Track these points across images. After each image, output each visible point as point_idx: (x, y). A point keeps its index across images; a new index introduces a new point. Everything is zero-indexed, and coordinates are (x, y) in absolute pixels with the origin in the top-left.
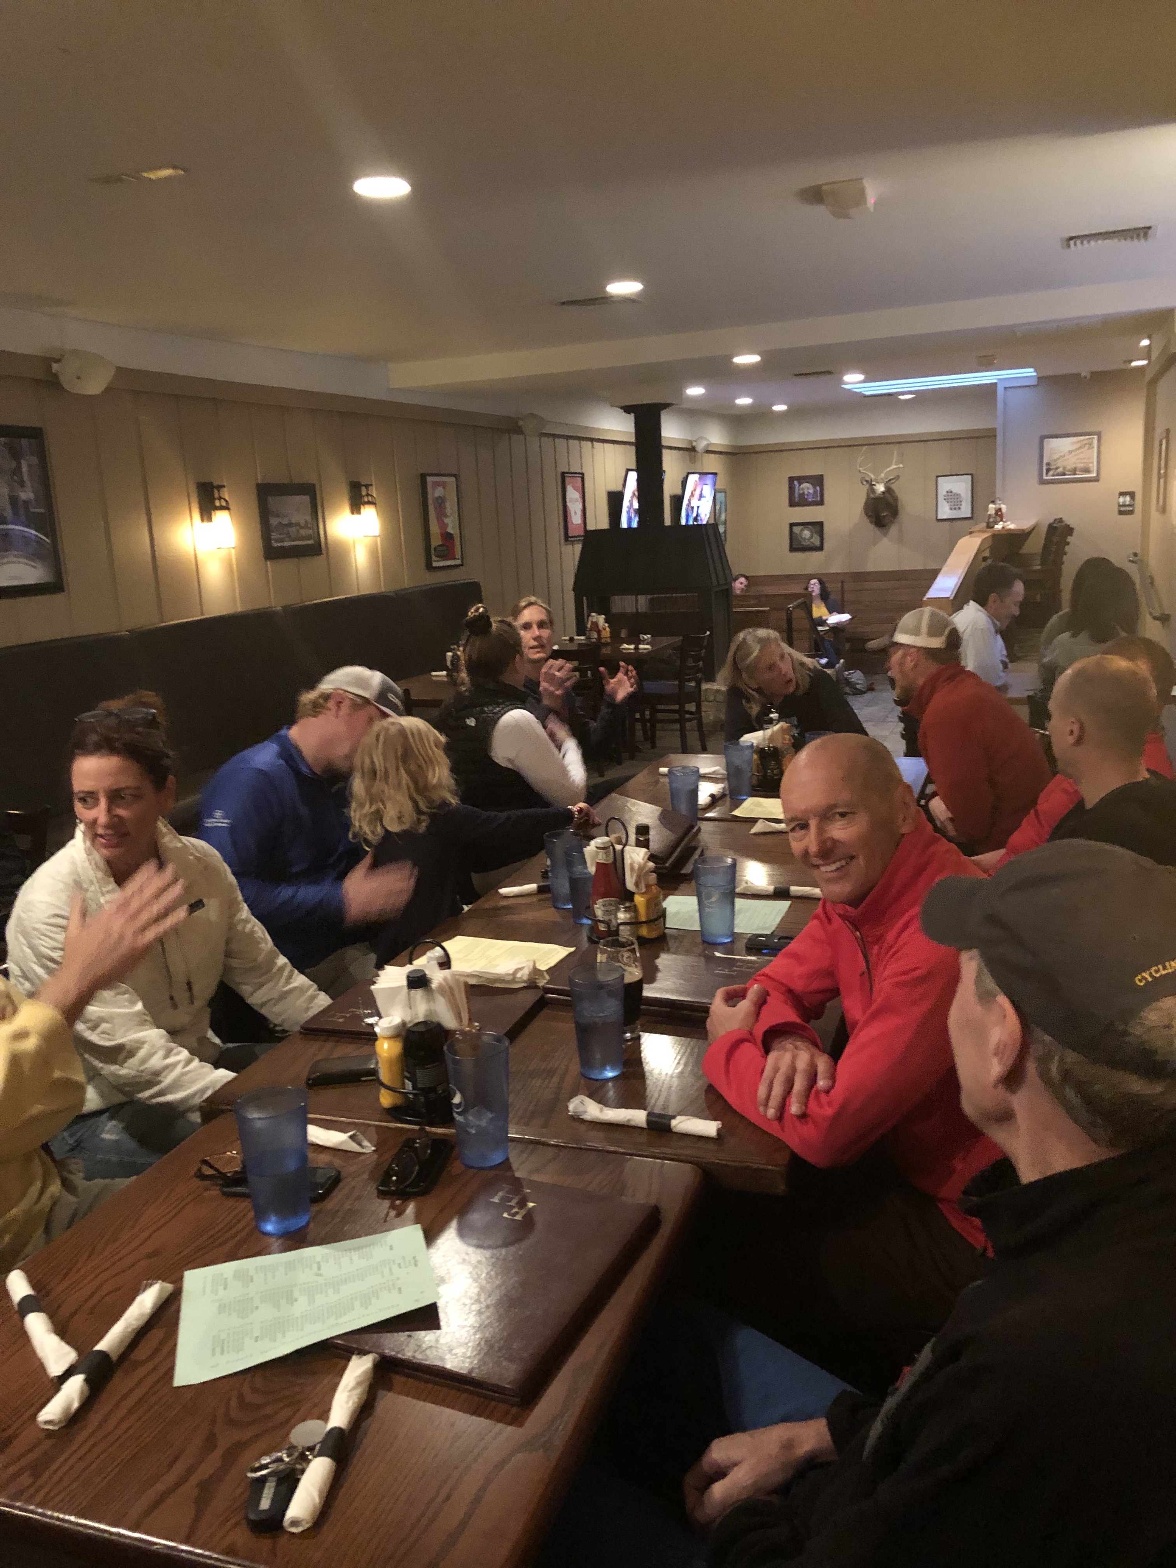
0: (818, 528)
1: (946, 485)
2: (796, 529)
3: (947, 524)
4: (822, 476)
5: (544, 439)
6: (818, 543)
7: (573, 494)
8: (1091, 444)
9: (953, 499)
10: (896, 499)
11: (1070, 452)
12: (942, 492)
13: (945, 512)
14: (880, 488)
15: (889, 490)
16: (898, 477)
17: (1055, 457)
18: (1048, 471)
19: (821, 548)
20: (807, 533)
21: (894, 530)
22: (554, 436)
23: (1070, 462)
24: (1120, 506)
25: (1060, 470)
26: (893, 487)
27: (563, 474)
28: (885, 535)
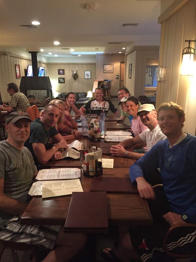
0: (64, 79)
1: (86, 72)
2: (60, 79)
3: (86, 79)
4: (64, 69)
5: (11, 57)
6: (64, 82)
7: (17, 69)
8: (112, 66)
9: (87, 75)
10: (78, 74)
11: (108, 68)
12: (86, 74)
13: (86, 77)
14: (75, 72)
15: (76, 73)
16: (78, 70)
17: (106, 68)
18: (105, 71)
19: (64, 83)
20: (62, 80)
21: (77, 80)
22: (13, 57)
23: (108, 69)
24: (116, 77)
25: (107, 71)
26: (77, 72)
27: (15, 65)
28: (76, 81)
